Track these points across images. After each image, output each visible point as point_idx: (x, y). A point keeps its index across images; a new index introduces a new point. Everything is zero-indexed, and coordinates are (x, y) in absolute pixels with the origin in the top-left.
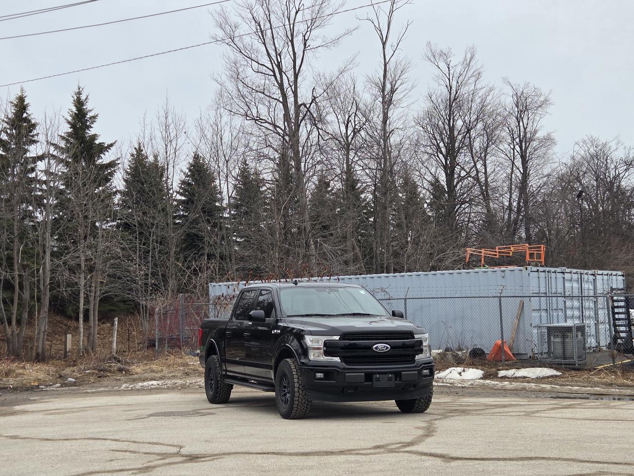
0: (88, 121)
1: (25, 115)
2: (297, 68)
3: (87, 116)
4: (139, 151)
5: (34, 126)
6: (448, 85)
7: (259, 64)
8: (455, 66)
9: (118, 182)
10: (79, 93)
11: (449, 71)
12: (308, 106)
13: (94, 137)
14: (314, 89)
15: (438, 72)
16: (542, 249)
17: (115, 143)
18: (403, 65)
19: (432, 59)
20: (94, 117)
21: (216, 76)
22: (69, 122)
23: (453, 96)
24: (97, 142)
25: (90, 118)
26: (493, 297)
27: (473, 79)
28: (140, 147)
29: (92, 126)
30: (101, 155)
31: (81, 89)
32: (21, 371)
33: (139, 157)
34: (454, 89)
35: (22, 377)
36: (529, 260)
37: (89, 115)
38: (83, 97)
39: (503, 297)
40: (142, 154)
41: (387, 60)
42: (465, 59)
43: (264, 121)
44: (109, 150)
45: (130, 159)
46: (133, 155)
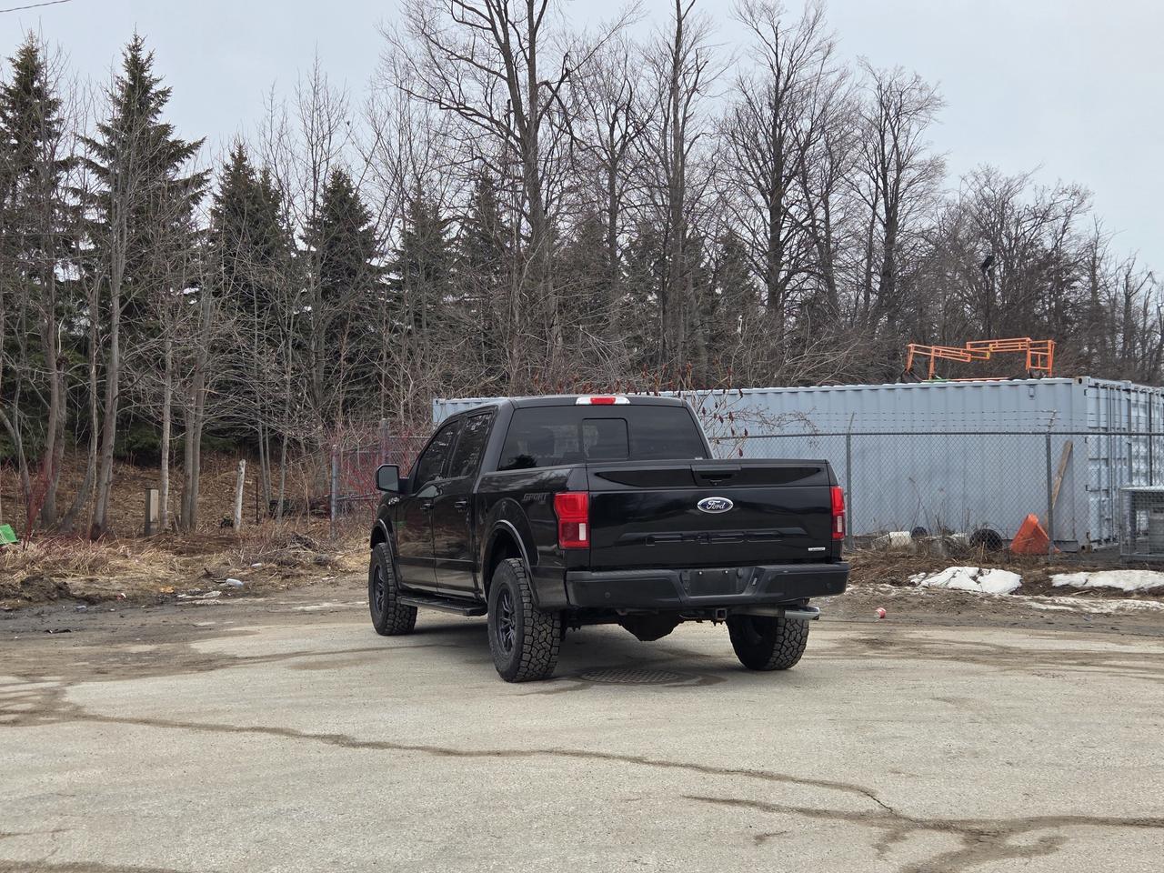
0: (153, 99)
1: (36, 84)
2: (535, 20)
3: (151, 91)
4: (240, 159)
5: (54, 105)
6: (774, 63)
7: (464, 6)
8: (787, 31)
9: (202, 216)
10: (135, 48)
11: (777, 39)
12: (554, 86)
13: (165, 129)
14: (567, 55)
15: (757, 40)
16: (1049, 348)
17: (202, 142)
18: (698, 25)
19: (748, 18)
20: (165, 93)
21: (386, 26)
22: (117, 102)
23: (781, 85)
24: (171, 139)
25: (157, 95)
26: (1033, 433)
27: (820, 54)
28: (240, 153)
29: (160, 109)
30: (176, 163)
31: (139, 41)
32: (119, 562)
33: (239, 171)
34: (785, 71)
35: (125, 574)
36: (1030, 367)
37: (156, 88)
38: (143, 56)
39: (1055, 433)
40: (244, 166)
41: (683, 13)
42: (805, 20)
43: (472, 112)
44: (191, 155)
45: (222, 174)
46: (227, 167)
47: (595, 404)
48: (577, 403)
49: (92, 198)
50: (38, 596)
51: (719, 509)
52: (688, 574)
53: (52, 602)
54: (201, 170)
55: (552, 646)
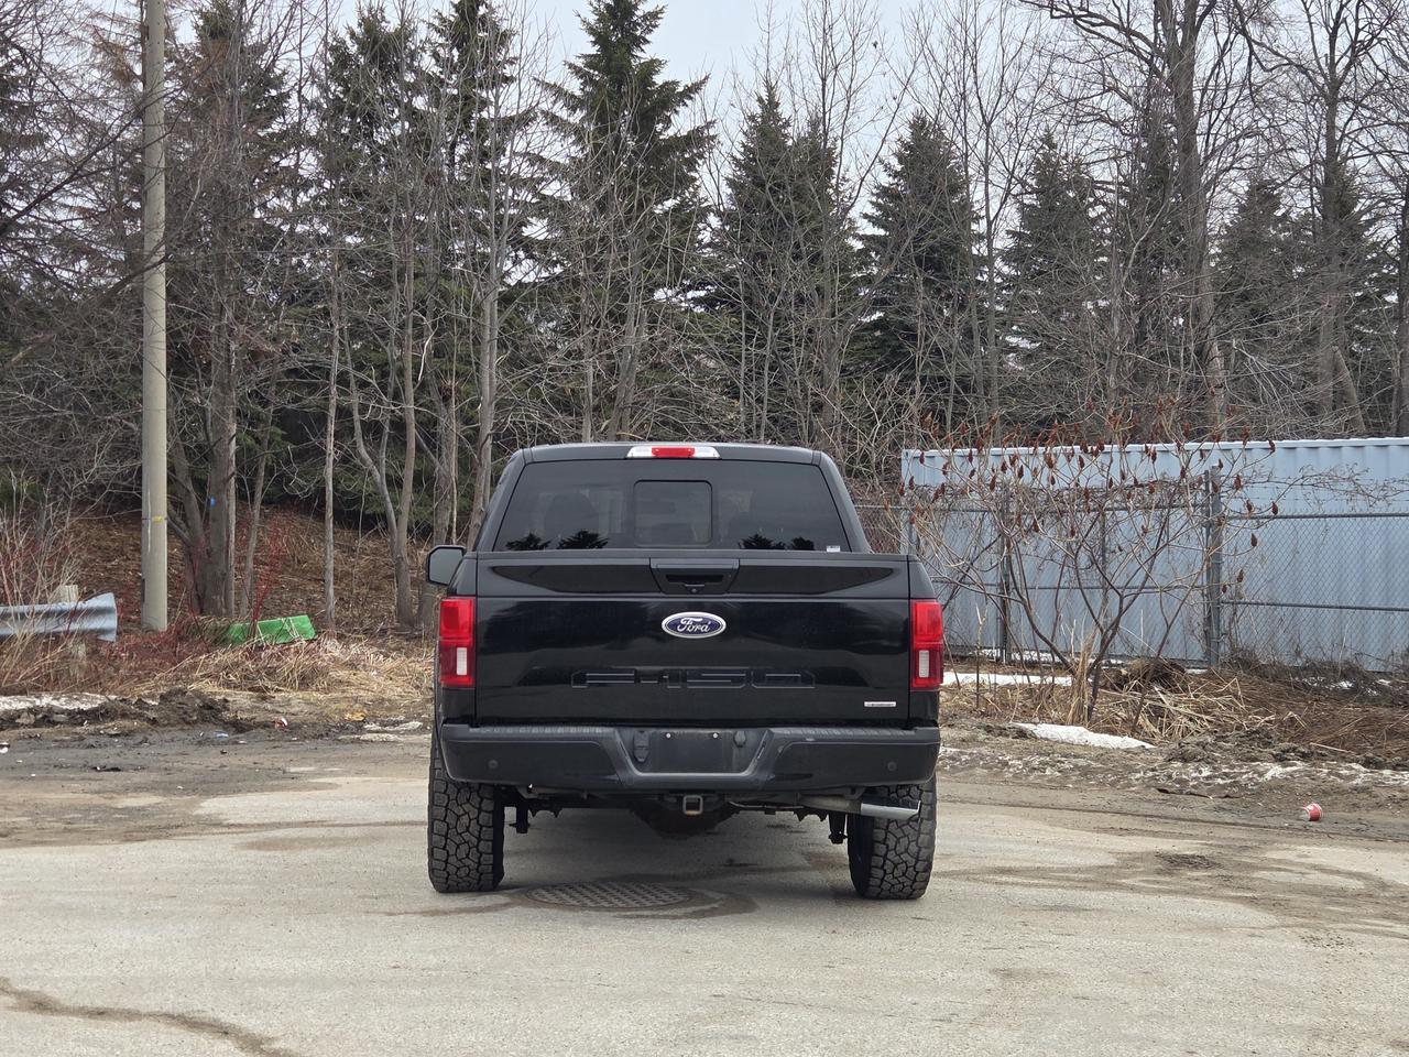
0: (639, 25)
1: (482, 10)
3: (638, 13)
4: (770, 105)
5: (505, 38)
9: (713, 181)
13: (652, 66)
17: (703, 82)
20: (655, 15)
22: (590, 29)
24: (659, 80)
25: (645, 17)
28: (771, 95)
29: (648, 37)
30: (667, 113)
32: (343, 674)
33: (766, 126)
35: (344, 691)
37: (642, 9)
40: (776, 115)
43: (1100, 21)
44: (688, 102)
45: (746, 128)
46: (752, 118)
47: (660, 456)
48: (629, 455)
49: (555, 167)
50: (168, 718)
51: (699, 632)
52: (643, 737)
53: (186, 727)
54: (700, 123)
55: (479, 839)
